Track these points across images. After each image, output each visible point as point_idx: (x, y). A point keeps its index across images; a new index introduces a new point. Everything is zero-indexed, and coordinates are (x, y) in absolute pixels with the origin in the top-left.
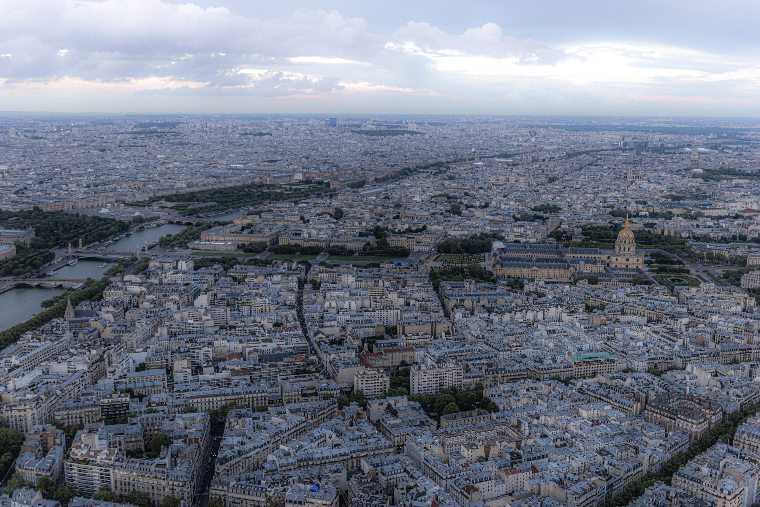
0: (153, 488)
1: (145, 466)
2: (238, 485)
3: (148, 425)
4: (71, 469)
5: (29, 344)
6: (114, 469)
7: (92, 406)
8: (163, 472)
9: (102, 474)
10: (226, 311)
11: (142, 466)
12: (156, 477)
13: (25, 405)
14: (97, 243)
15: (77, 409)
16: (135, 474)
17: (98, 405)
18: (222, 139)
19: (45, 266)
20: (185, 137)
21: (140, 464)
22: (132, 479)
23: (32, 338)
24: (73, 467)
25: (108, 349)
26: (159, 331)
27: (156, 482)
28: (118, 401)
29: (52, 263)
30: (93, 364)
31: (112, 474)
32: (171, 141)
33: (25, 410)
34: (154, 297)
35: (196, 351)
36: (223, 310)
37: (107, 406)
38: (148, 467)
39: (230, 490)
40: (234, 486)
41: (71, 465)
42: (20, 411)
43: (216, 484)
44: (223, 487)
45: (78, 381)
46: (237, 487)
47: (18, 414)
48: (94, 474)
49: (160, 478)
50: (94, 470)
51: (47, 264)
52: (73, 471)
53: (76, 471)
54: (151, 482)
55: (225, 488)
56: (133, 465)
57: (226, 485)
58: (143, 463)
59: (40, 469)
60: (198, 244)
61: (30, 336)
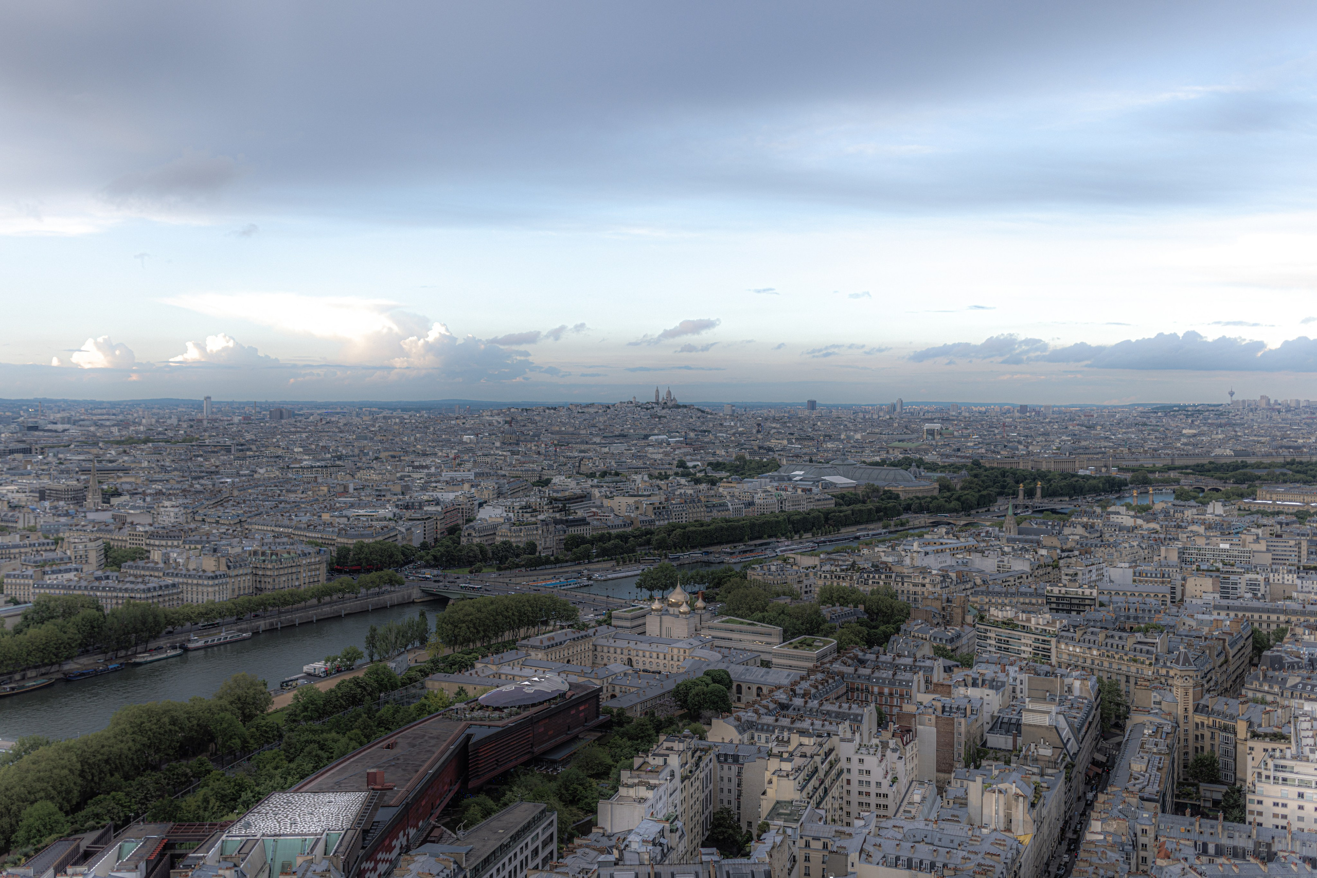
0: (1128, 681)
1: (1116, 641)
2: (1305, 686)
3: (1128, 618)
4: (986, 638)
5: (941, 541)
6: (1058, 642)
7: (1031, 595)
8: (1148, 652)
9: (1037, 648)
10: (1299, 545)
11: (1110, 641)
12: (1135, 661)
13: (924, 578)
14: (1067, 499)
15: (1006, 596)
16: (1095, 653)
17: (1042, 595)
18: (1308, 421)
19: (980, 511)
20: (1237, 417)
21: (1107, 637)
22: (1089, 661)
23: (947, 533)
24: (989, 634)
25: (1068, 557)
26: (1163, 554)
27: (1133, 669)
28: (1077, 593)
29: (992, 509)
30: (1039, 567)
31: (1053, 650)
32: (1209, 421)
33: (924, 585)
34: (1157, 527)
35: (1232, 577)
36: (1292, 543)
37: (1058, 598)
38: (1121, 643)
39: (1287, 693)
40: (1296, 686)
41: (986, 630)
42: (915, 585)
43: (1258, 679)
44: (1271, 687)
45: (1012, 579)
46: (1304, 688)
47: (912, 589)
48: (1023, 648)
49: (1143, 663)
50: (1023, 641)
51: (984, 510)
52: (989, 641)
53: (993, 642)
54: (1124, 668)
55: (1276, 689)
56: (1093, 638)
57: (1277, 683)
58: (1112, 637)
59: (935, 638)
60: (1250, 503)
61: (944, 530)
